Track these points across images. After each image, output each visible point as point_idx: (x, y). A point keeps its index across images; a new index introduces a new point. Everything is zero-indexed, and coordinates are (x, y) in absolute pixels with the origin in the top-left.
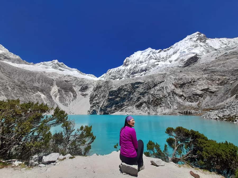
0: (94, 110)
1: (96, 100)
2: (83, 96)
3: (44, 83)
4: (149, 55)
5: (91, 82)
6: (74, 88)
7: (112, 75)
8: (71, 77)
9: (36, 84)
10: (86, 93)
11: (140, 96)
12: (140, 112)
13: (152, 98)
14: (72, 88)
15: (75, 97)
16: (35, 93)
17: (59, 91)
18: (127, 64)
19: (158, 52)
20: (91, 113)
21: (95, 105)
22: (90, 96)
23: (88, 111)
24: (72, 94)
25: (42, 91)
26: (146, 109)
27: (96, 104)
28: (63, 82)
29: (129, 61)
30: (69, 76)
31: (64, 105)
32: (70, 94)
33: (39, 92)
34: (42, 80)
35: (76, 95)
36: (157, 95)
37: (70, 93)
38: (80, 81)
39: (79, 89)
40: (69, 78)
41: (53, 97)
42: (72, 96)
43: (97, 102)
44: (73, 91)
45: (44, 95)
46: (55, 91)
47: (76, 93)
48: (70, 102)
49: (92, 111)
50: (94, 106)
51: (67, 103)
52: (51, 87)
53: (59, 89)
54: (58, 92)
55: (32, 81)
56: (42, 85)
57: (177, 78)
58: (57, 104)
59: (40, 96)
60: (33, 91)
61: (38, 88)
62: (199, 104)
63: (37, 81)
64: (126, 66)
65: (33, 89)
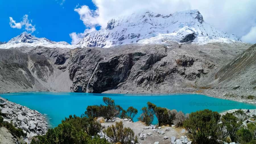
0: (78, 86)
1: (80, 74)
2: (61, 69)
3: (21, 59)
4: (144, 16)
5: (67, 51)
6: (48, 61)
7: (91, 40)
8: (42, 49)
9: (16, 61)
10: (63, 66)
11: (141, 70)
12: (142, 90)
13: (155, 74)
14: (47, 61)
15: (52, 71)
16: (18, 70)
17: (35, 65)
18: (112, 26)
19: (155, 16)
20: (74, 90)
21: (79, 80)
22: (69, 69)
23: (71, 88)
24: (48, 68)
25: (22, 67)
26: (148, 87)
27: (81, 79)
28: (36, 55)
29: (114, 22)
30: (40, 47)
31: (43, 80)
32: (46, 68)
33: (20, 69)
34: (18, 55)
35: (53, 68)
36: (161, 70)
37: (46, 66)
38: (52, 51)
39: (54, 62)
40: (40, 50)
41: (32, 73)
42: (49, 70)
43: (81, 77)
44: (48, 65)
45: (24, 71)
46: (32, 65)
47: (51, 67)
48: (48, 77)
49: (76, 88)
50: (77, 81)
51: (45, 78)
52: (27, 62)
53: (34, 64)
54: (35, 67)
55: (11, 58)
56: (20, 61)
57: (180, 54)
58: (37, 80)
59: (22, 72)
60: (16, 68)
61: (18, 64)
62: (196, 82)
63: (14, 57)
64: (111, 29)
65: (15, 66)
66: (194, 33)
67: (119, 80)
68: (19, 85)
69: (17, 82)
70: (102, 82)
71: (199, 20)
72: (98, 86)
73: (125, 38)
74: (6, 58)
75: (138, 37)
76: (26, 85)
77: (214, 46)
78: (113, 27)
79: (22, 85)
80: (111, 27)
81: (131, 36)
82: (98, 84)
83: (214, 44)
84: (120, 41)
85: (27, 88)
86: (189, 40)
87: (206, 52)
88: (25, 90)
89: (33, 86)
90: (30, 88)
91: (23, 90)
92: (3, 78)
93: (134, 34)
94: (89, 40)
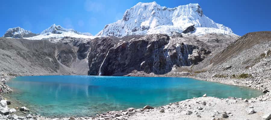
3: (49, 49)
5: (88, 41)
7: (110, 31)
8: (69, 39)
9: (46, 51)
12: (143, 73)
14: (71, 49)
16: (45, 58)
18: (127, 17)
19: (162, 9)
22: (88, 57)
25: (49, 55)
28: (63, 44)
29: (129, 14)
30: (67, 37)
31: (67, 66)
32: (70, 56)
33: (47, 57)
37: (70, 54)
38: (77, 41)
39: (77, 50)
40: (67, 39)
42: (72, 57)
45: (51, 59)
48: (71, 63)
52: (55, 51)
57: (179, 42)
58: (61, 66)
59: (49, 60)
60: (44, 56)
61: (46, 53)
62: (191, 68)
63: (44, 47)
64: (126, 21)
65: (43, 54)
66: (194, 25)
67: (125, 64)
68: (46, 70)
69: (44, 67)
70: (112, 66)
71: (199, 13)
72: (109, 69)
73: (137, 29)
74: (37, 48)
75: (148, 30)
76: (51, 70)
77: (211, 36)
78: (128, 19)
79: (48, 70)
80: (126, 19)
81: (142, 28)
82: (108, 68)
83: (211, 34)
84: (133, 32)
85: (52, 72)
86: (190, 31)
87: (203, 41)
88: (51, 74)
89: (58, 70)
90: (55, 72)
91: (49, 74)
92: (31, 65)
93: (144, 26)
94: (108, 31)
